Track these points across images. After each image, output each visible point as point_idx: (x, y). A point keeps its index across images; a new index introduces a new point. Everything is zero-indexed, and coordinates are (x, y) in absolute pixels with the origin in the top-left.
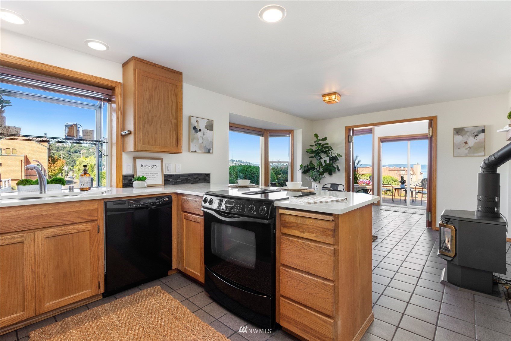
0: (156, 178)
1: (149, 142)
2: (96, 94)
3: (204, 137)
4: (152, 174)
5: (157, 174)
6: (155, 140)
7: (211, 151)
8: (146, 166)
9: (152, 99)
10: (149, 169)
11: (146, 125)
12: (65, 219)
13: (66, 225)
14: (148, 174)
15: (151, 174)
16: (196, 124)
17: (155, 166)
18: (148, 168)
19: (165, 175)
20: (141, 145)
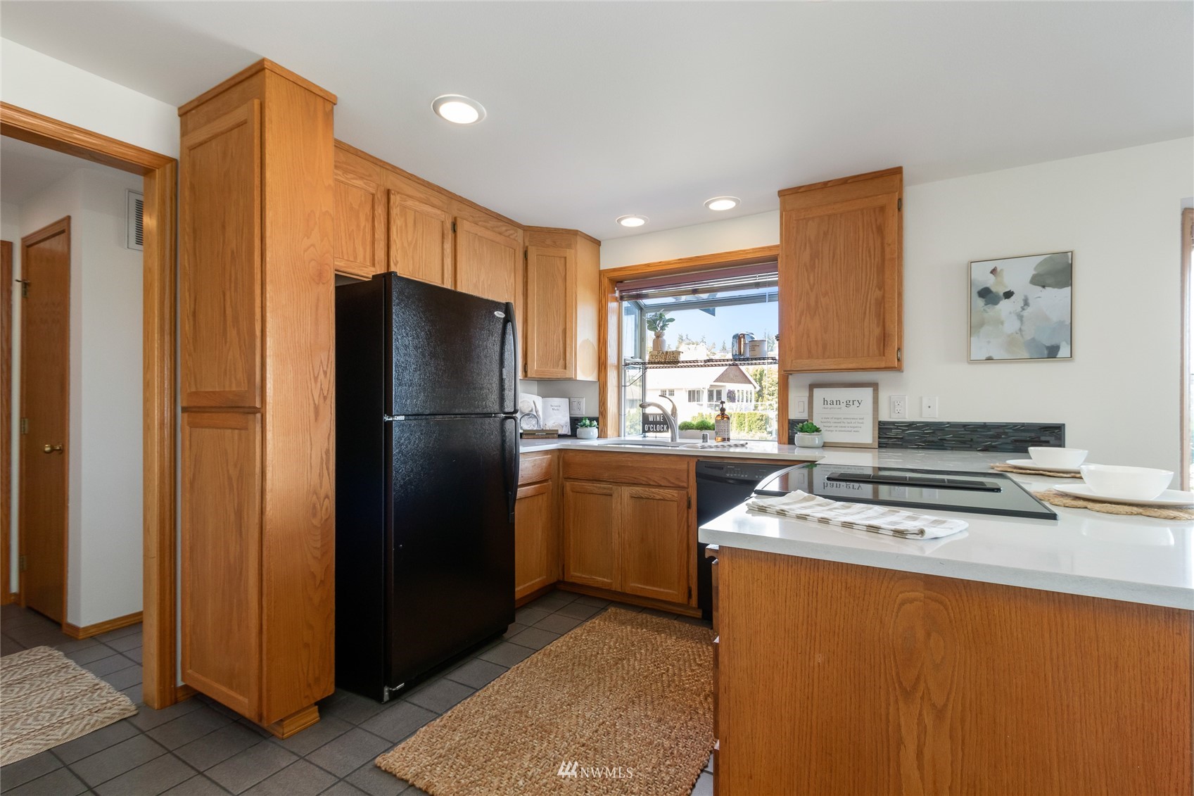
0: (856, 429)
1: (809, 352)
2: (759, 276)
3: (1025, 313)
4: (849, 421)
5: (861, 421)
6: (825, 347)
7: (1064, 352)
8: (835, 403)
9: (817, 261)
10: (840, 408)
11: (803, 318)
12: (649, 476)
13: (650, 485)
14: (838, 419)
15: (845, 421)
16: (990, 282)
17: (856, 403)
18: (838, 406)
19: (880, 422)
20: (792, 361)
